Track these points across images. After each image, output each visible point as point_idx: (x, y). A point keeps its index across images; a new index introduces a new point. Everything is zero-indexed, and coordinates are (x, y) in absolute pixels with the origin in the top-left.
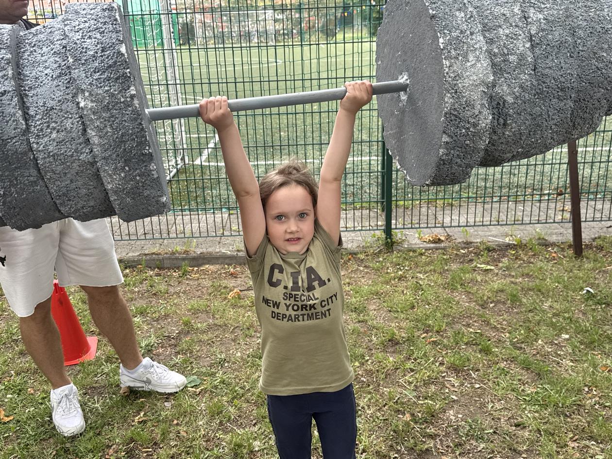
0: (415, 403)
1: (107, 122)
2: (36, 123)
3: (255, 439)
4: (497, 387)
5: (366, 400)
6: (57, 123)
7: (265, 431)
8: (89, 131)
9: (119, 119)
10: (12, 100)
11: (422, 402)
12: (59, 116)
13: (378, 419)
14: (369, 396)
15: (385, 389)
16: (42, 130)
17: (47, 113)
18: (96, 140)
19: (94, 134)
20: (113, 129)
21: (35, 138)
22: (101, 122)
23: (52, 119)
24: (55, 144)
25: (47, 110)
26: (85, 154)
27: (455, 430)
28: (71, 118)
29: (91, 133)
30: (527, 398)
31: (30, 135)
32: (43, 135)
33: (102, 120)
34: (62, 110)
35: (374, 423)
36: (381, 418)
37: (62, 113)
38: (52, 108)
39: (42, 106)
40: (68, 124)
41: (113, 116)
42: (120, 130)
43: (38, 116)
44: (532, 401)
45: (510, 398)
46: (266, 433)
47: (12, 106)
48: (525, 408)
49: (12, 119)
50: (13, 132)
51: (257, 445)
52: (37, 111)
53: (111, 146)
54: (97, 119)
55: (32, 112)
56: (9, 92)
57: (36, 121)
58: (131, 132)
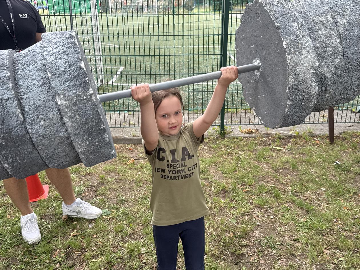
0: (236, 226)
1: (76, 113)
2: (29, 116)
3: (142, 246)
4: (284, 218)
5: (207, 224)
6: (43, 115)
7: (148, 242)
8: (65, 119)
9: (84, 110)
10: (13, 103)
11: (240, 226)
12: (44, 110)
13: (214, 235)
14: (209, 222)
15: (219, 218)
16: (34, 120)
17: (36, 109)
18: (69, 124)
19: (68, 120)
20: (80, 116)
21: (30, 126)
22: (72, 113)
23: (40, 113)
24: (43, 128)
25: (36, 107)
26: (63, 132)
27: (259, 242)
28: (52, 111)
29: (66, 119)
30: (301, 225)
31: (26, 124)
32: (35, 123)
33: (72, 112)
34: (46, 106)
35: (212, 238)
36: (216, 235)
37: (46, 109)
38: (39, 106)
39: (33, 105)
40: (51, 115)
41: (79, 109)
42: (85, 116)
43: (30, 112)
44: (304, 226)
45: (291, 225)
46: (148, 243)
47: (13, 107)
48: (299, 231)
49: (14, 115)
50: (16, 123)
51: (143, 250)
52: (29, 108)
53: (79, 127)
54: (69, 111)
55: (26, 109)
56: (11, 98)
57: (30, 115)
58: (91, 117)
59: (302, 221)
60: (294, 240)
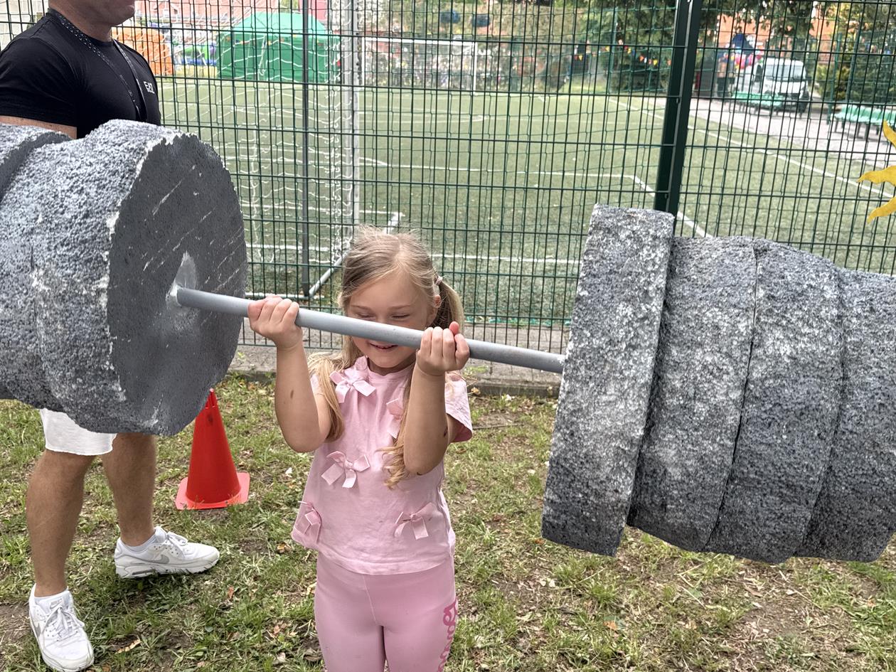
0: (701, 607)
4: (819, 596)
5: (631, 596)
11: (712, 607)
13: (650, 623)
14: (636, 592)
15: (658, 585)
27: (759, 648)
30: (862, 615)
35: (644, 629)
36: (653, 623)
45: (837, 613)
48: (859, 628)
59: (865, 607)
60: (849, 651)
